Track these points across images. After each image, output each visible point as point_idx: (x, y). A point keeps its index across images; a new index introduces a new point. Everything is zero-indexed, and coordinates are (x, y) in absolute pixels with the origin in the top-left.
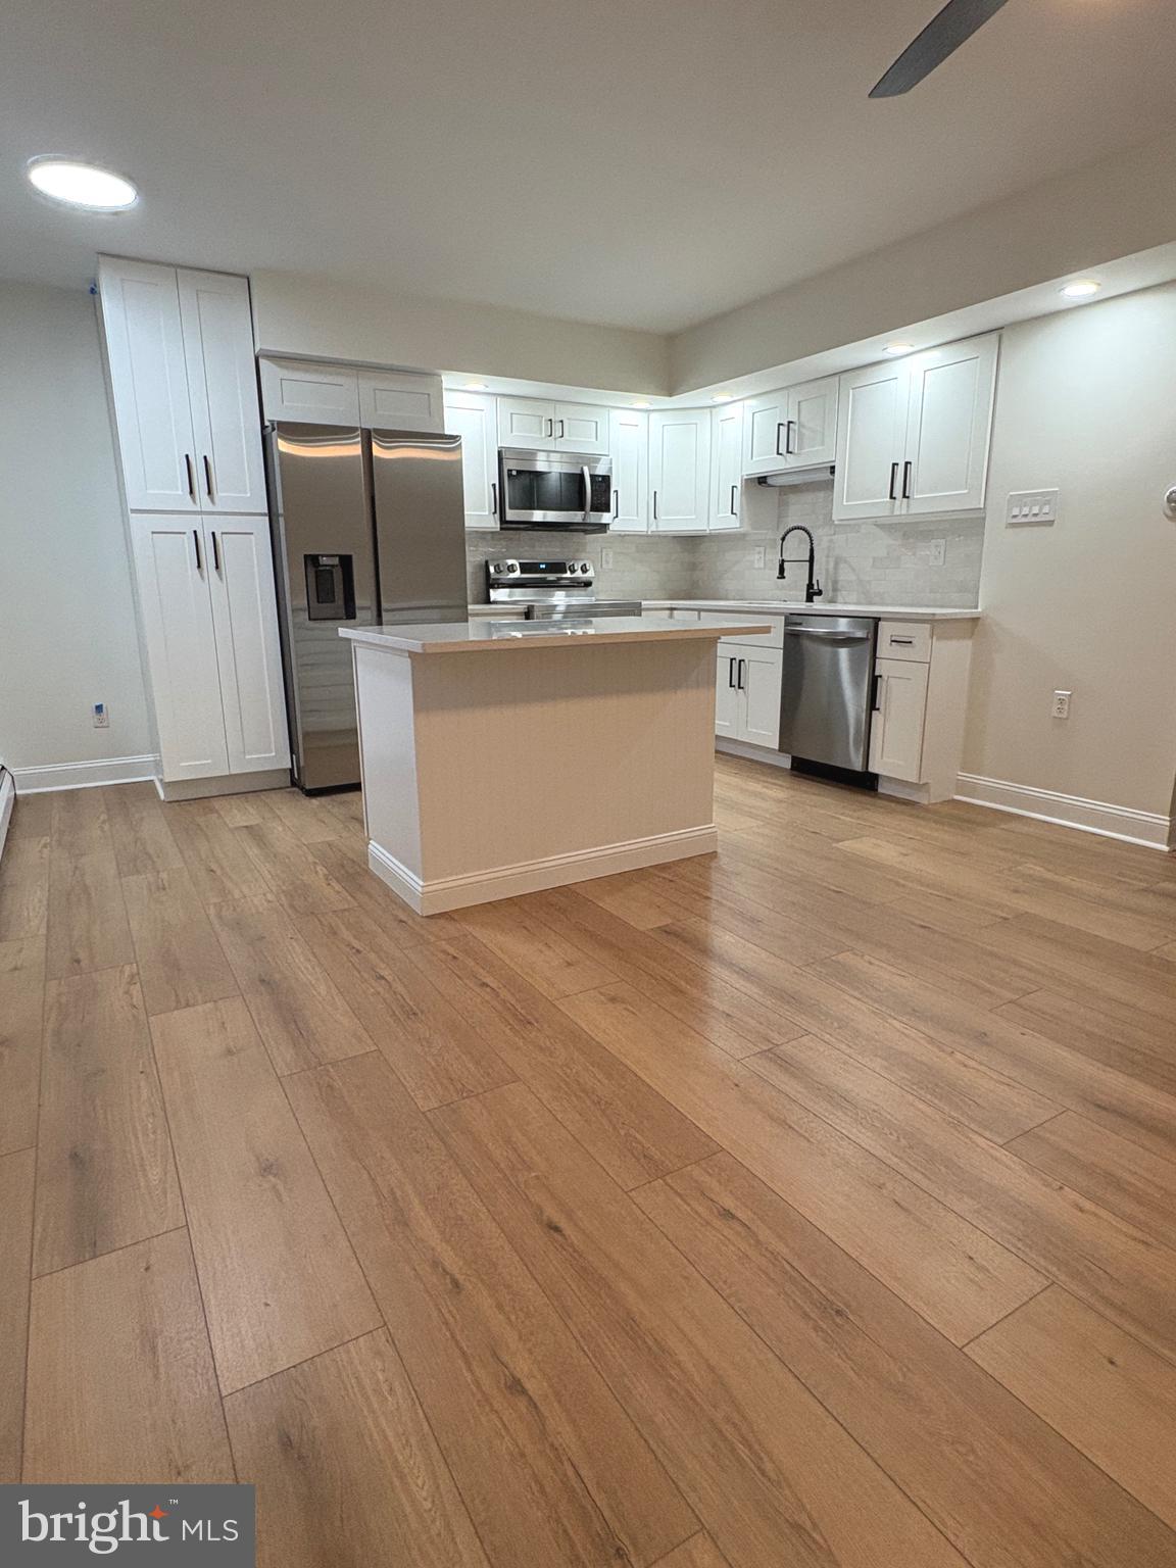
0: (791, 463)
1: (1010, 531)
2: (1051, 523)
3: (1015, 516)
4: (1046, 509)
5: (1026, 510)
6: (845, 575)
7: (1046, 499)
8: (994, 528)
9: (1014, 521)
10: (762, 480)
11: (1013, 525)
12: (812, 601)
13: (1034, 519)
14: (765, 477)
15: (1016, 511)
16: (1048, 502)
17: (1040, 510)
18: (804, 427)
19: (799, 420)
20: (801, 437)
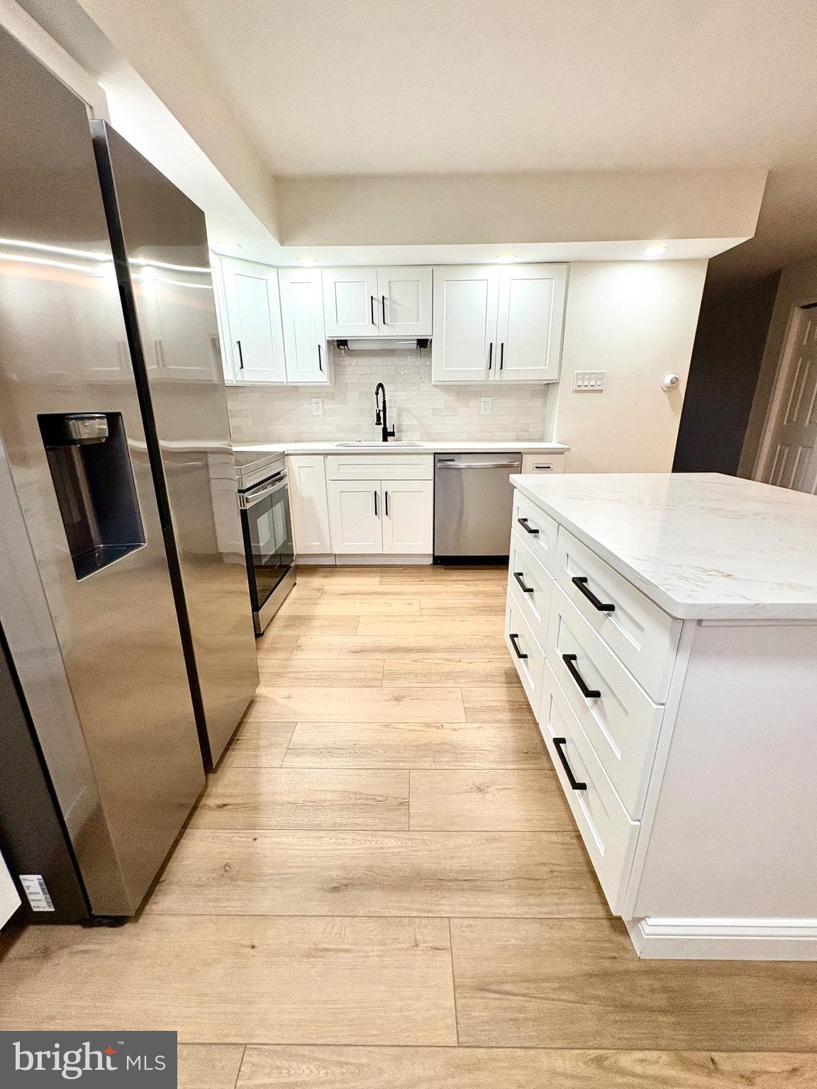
0: (385, 332)
1: (575, 394)
2: (601, 391)
3: (580, 386)
4: (599, 383)
5: (586, 383)
7: (600, 376)
8: (563, 392)
9: (579, 389)
10: (342, 343)
11: (577, 391)
12: (387, 440)
13: (592, 388)
14: (346, 341)
15: (580, 383)
16: (601, 379)
17: (595, 383)
18: (396, 304)
19: (390, 296)
20: (394, 311)
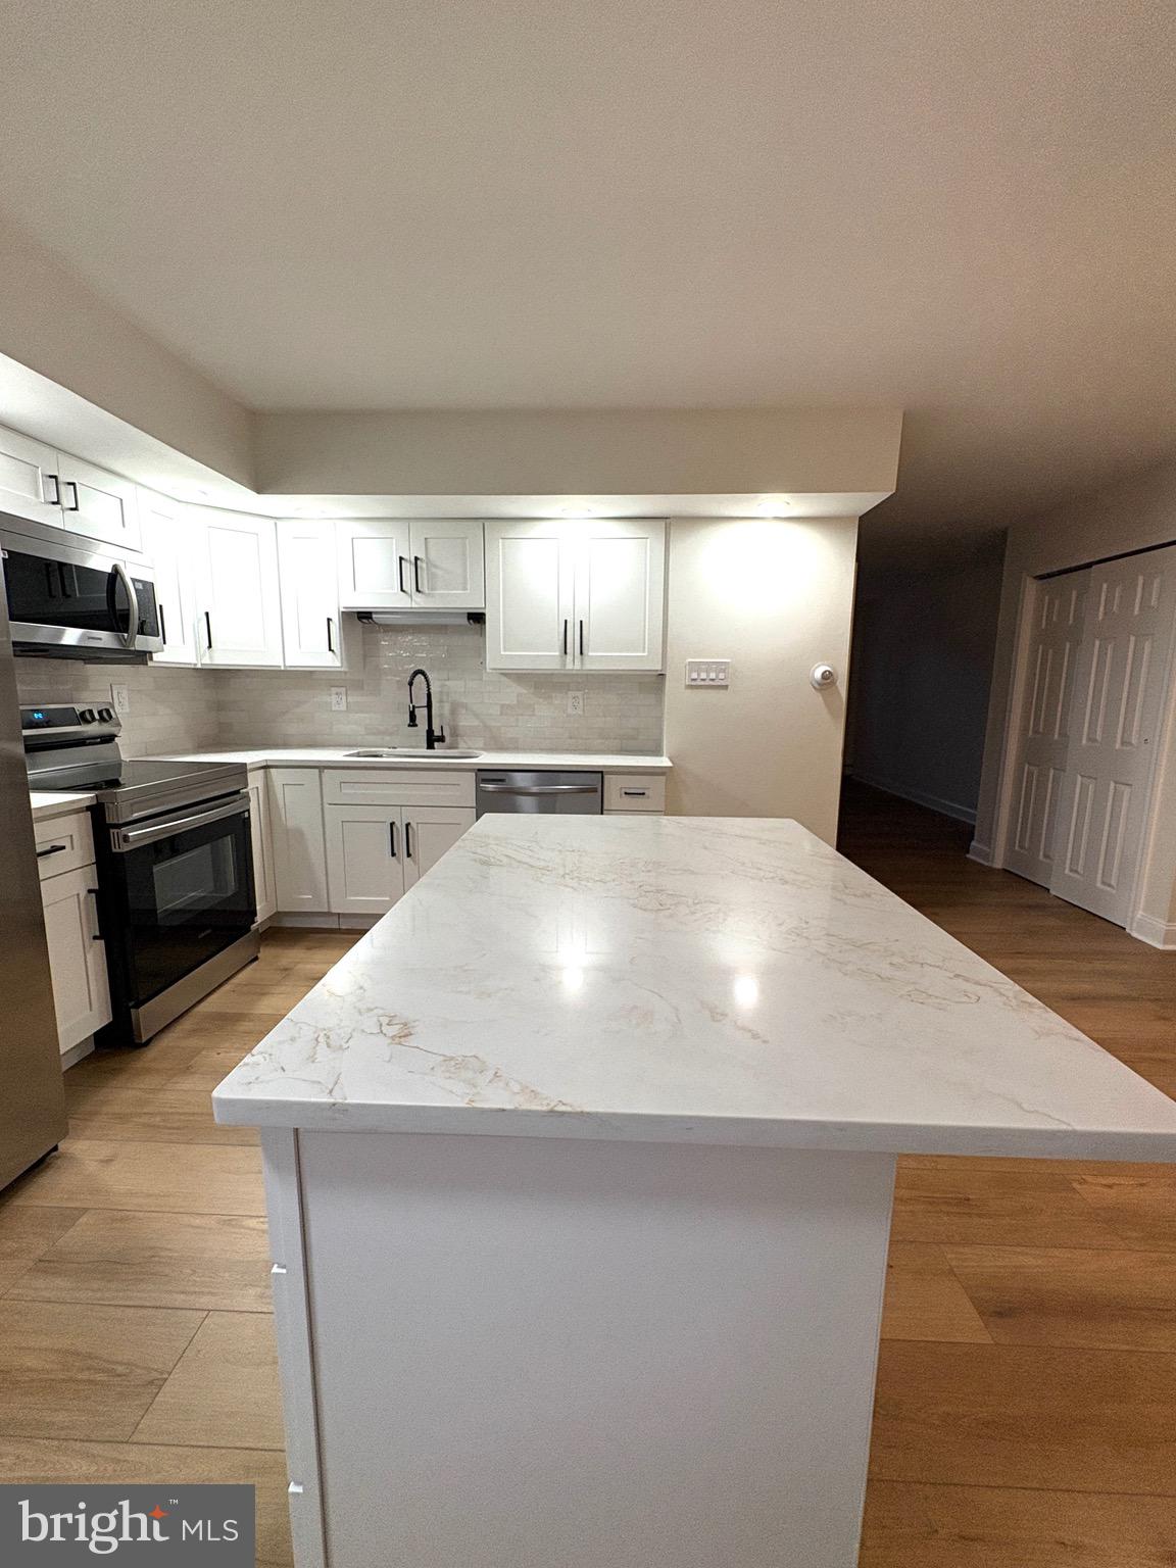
0: (418, 602)
1: (689, 691)
2: (726, 687)
3: (695, 680)
4: (721, 676)
5: (703, 676)
6: (465, 721)
7: (721, 667)
8: (673, 688)
9: (693, 683)
10: (364, 616)
11: (692, 687)
12: (434, 748)
13: (711, 683)
14: (370, 613)
15: (695, 676)
16: (723, 671)
17: (717, 676)
18: (436, 566)
19: (427, 557)
20: (432, 577)
